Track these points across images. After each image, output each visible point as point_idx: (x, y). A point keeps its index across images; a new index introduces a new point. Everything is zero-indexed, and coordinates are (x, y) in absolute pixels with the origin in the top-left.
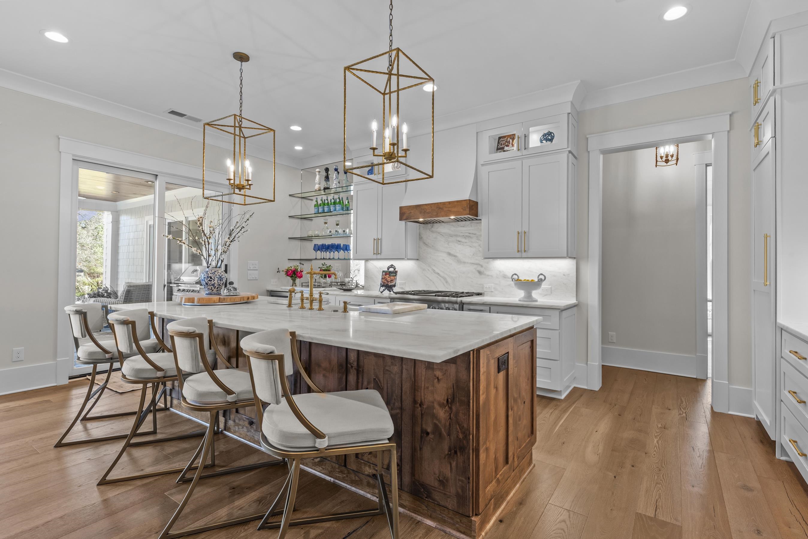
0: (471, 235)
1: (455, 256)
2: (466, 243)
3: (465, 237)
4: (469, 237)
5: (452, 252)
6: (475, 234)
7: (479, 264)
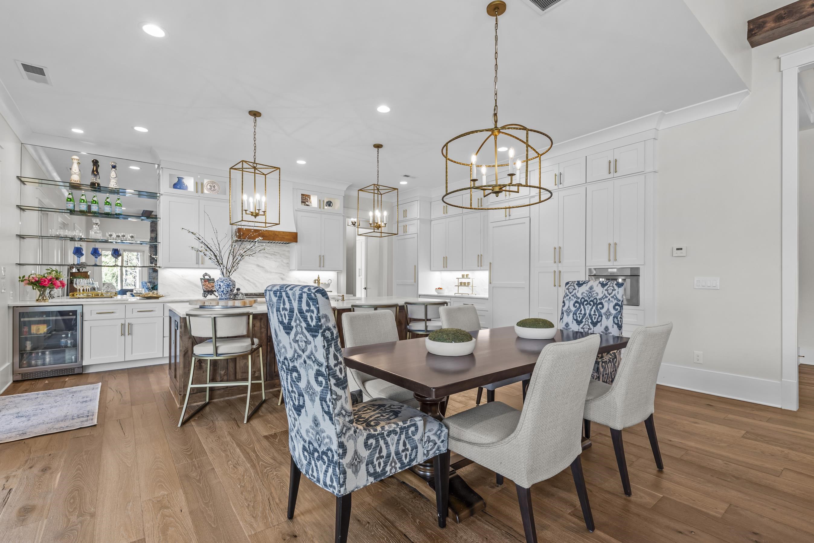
0: (276, 253)
1: (263, 267)
2: (272, 258)
3: (271, 254)
4: (274, 254)
5: (260, 265)
6: (279, 253)
7: (282, 274)
